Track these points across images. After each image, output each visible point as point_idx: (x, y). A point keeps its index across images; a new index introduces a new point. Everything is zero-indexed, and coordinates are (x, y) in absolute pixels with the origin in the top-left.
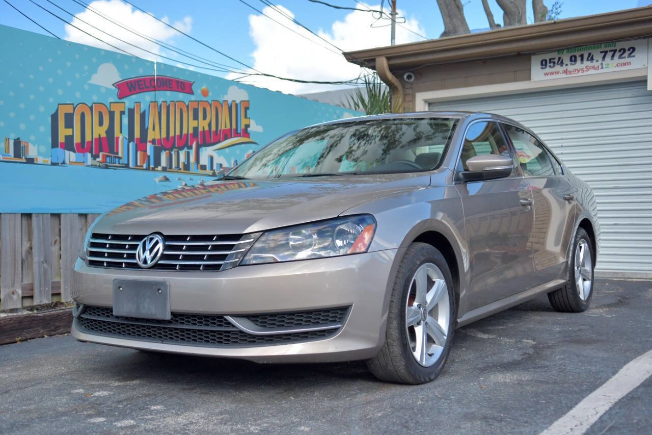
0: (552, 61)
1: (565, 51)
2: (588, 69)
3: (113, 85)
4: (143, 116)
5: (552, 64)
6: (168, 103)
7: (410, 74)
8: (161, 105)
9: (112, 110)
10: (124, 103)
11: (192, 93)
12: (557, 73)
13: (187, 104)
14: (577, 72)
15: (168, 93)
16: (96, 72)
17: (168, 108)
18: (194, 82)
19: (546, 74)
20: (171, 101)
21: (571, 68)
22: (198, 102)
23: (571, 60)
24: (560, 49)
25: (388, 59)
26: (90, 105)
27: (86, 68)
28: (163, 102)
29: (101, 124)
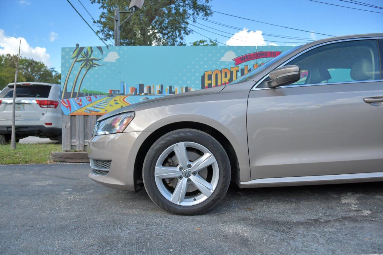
3: (233, 60)
8: (260, 65)
9: (232, 71)
10: (239, 67)
15: (265, 59)
18: (282, 51)
26: (220, 70)
27: (218, 55)
29: (226, 77)
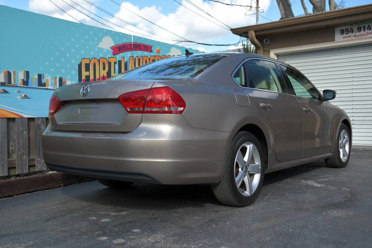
0: (347, 30)
1: (355, 25)
2: (368, 34)
3: (110, 48)
4: (126, 64)
5: (347, 32)
6: (139, 57)
7: (267, 39)
8: (135, 59)
9: (110, 61)
10: (116, 57)
11: (151, 51)
12: (350, 37)
13: (149, 57)
14: (361, 36)
15: (139, 52)
16: (101, 41)
17: (139, 60)
18: (153, 46)
19: (344, 38)
20: (141, 56)
21: (357, 34)
22: (155, 56)
23: (358, 30)
24: (351, 24)
25: (255, 32)
26: (98, 59)
27: (96, 39)
28: (136, 56)
29: (104, 69)
